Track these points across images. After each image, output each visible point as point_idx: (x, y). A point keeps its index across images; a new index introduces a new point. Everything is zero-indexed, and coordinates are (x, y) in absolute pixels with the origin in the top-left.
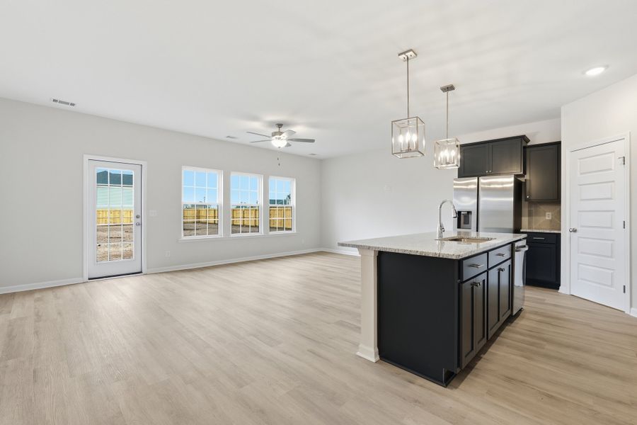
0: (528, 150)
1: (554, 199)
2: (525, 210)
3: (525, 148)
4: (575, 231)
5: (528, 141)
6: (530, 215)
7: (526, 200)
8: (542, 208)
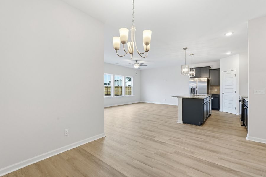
0: (211, 70)
1: (218, 85)
2: (210, 88)
3: (210, 70)
4: (224, 94)
5: (210, 68)
6: (211, 89)
7: (210, 85)
8: (214, 87)
